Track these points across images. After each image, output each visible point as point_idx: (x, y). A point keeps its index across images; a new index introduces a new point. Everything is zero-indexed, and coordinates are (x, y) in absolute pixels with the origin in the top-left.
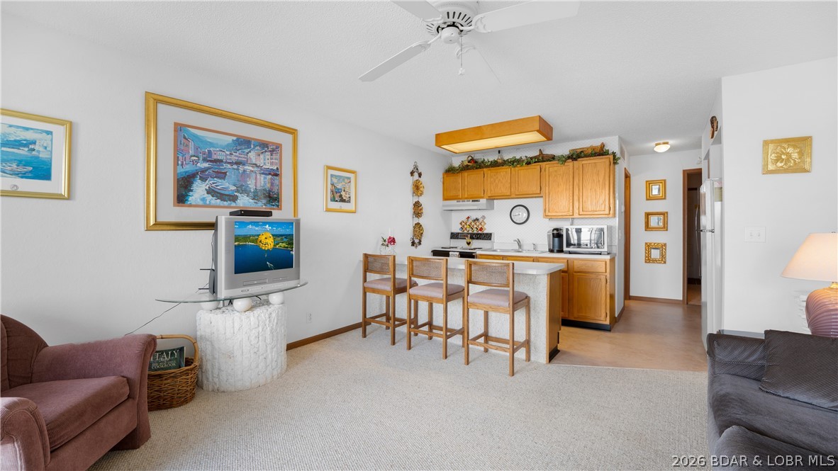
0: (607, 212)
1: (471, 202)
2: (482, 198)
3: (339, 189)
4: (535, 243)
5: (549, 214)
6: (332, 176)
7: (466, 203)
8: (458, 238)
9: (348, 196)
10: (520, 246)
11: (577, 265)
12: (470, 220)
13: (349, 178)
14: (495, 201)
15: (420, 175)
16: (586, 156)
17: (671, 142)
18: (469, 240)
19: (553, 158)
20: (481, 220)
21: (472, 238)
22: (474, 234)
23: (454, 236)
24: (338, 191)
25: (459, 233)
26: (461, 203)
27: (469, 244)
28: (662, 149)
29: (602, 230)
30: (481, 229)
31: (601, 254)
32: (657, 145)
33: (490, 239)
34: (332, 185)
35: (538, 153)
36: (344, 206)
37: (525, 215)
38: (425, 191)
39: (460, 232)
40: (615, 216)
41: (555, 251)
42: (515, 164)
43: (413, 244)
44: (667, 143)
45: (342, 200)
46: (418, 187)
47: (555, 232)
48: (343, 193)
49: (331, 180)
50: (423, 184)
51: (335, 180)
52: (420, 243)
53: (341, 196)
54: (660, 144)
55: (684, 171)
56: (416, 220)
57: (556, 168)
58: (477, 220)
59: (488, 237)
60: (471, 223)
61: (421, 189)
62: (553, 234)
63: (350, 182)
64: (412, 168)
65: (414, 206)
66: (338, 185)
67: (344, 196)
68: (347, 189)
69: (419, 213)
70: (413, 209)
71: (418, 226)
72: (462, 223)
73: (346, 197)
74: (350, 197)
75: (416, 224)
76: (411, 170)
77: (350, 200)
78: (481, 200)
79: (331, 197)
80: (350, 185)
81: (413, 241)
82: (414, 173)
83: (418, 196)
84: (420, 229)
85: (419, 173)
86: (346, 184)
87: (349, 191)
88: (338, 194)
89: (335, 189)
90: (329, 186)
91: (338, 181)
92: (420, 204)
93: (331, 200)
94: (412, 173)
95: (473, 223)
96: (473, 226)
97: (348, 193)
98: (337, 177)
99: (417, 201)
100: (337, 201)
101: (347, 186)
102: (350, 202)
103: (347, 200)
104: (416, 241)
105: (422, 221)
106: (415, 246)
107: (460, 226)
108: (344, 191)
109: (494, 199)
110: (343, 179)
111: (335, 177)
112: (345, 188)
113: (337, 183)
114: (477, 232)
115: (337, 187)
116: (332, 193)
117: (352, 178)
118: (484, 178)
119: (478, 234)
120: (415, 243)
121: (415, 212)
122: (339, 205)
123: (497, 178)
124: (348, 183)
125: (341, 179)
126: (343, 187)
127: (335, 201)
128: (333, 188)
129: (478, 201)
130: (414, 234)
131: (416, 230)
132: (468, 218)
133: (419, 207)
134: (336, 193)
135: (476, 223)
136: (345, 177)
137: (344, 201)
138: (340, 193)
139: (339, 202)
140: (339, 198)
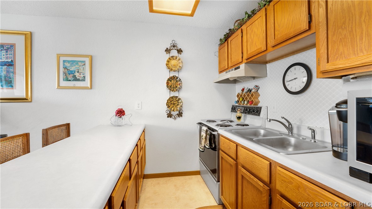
1: (234, 71)
3: (72, 71)
6: (64, 61)
7: (231, 72)
8: (236, 112)
9: (82, 76)
12: (245, 91)
13: (84, 62)
14: (268, 65)
15: (180, 51)
18: (239, 114)
20: (253, 91)
21: (245, 112)
22: (246, 107)
23: (234, 109)
24: (72, 73)
25: (237, 106)
27: (239, 118)
30: (253, 102)
33: (259, 115)
34: (65, 68)
36: (78, 84)
38: (185, 67)
39: (237, 104)
43: (170, 116)
45: (76, 79)
46: (175, 63)
47: (344, 108)
48: (77, 74)
49: (64, 65)
50: (182, 60)
51: (67, 65)
52: (180, 115)
53: (74, 76)
56: (173, 94)
58: (250, 91)
60: (244, 95)
62: (339, 113)
63: (85, 64)
64: (168, 47)
65: (170, 80)
66: (71, 68)
67: (78, 76)
68: (82, 70)
69: (176, 87)
70: (168, 83)
71: (174, 99)
72: (238, 96)
73: (81, 77)
74: (84, 77)
75: (172, 97)
76: (167, 48)
77: (85, 79)
78: (240, 66)
79: (63, 78)
80: (85, 67)
81: (168, 113)
82: (170, 50)
83: (174, 71)
84: (179, 102)
85: (178, 50)
86: (80, 66)
87: (83, 72)
88: (72, 75)
89: (68, 71)
90: (62, 70)
91: (71, 65)
92: (177, 78)
93: (64, 80)
94: (168, 51)
95: (246, 95)
96: (246, 98)
97: (82, 73)
98: (68, 62)
99: (173, 76)
100: (70, 80)
101: (81, 68)
102: (85, 81)
103: (81, 79)
104: (175, 113)
105: (182, 95)
106: (174, 117)
107: (237, 99)
108: (78, 72)
109: (266, 63)
110: (77, 62)
111: (67, 62)
112: (79, 70)
113: (70, 66)
114: (249, 105)
115: (71, 69)
116: (64, 74)
117: (87, 61)
118: (242, 37)
119: (249, 107)
120: (172, 115)
121: (171, 87)
122: (72, 84)
123: (252, 31)
124: (82, 65)
125: (74, 63)
126: (77, 69)
127: (68, 81)
128: (66, 70)
129: (238, 68)
130: (169, 107)
131: (172, 102)
132: (243, 90)
133: (177, 81)
134: (69, 74)
135: (248, 95)
136: (79, 61)
137: (78, 80)
138: (74, 74)
139: (72, 81)
140: (72, 78)
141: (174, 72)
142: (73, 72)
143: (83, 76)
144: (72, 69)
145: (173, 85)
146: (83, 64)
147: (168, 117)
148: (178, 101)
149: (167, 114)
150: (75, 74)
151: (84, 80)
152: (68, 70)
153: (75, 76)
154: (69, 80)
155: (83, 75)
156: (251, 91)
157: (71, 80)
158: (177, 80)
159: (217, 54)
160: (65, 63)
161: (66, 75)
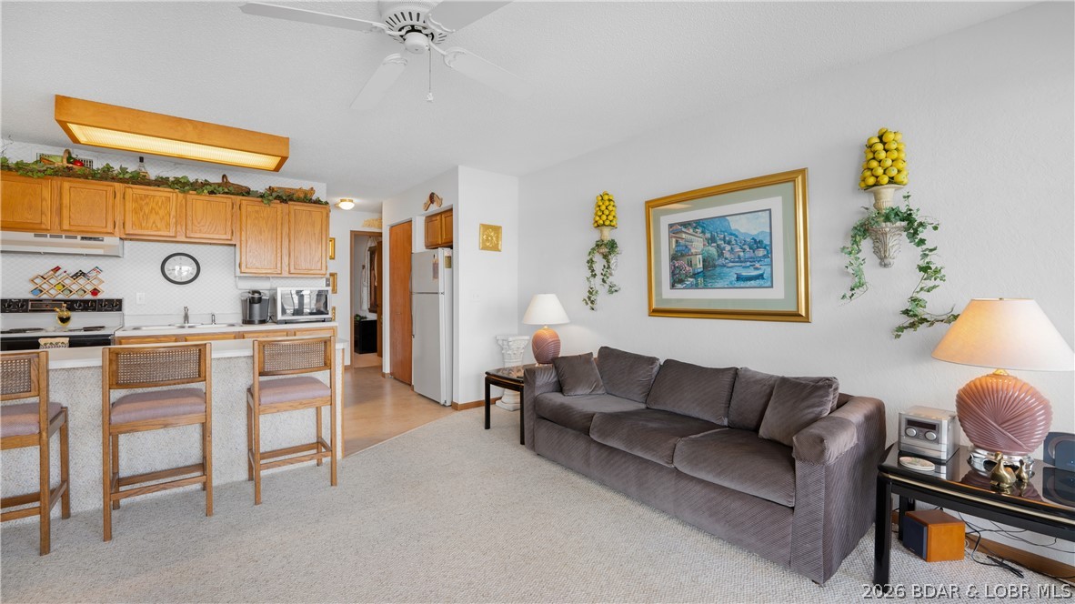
1: (76, 241)
2: (111, 234)
4: (215, 312)
5: (247, 270)
7: (64, 240)
8: (26, 311)
10: (186, 318)
16: (299, 200)
17: (356, 200)
19: (246, 192)
20: (91, 276)
21: (71, 308)
22: (74, 301)
23: (13, 307)
25: (26, 300)
26: (50, 240)
28: (347, 206)
30: (95, 292)
32: (342, 201)
33: (118, 310)
35: (220, 181)
41: (257, 322)
44: (352, 201)
47: (250, 296)
54: (345, 200)
55: (351, 231)
58: (82, 274)
62: (247, 298)
78: (106, 238)
118: (115, 198)
119: (81, 301)
123: (147, 203)
129: (98, 239)
132: (56, 270)
156: (85, 274)
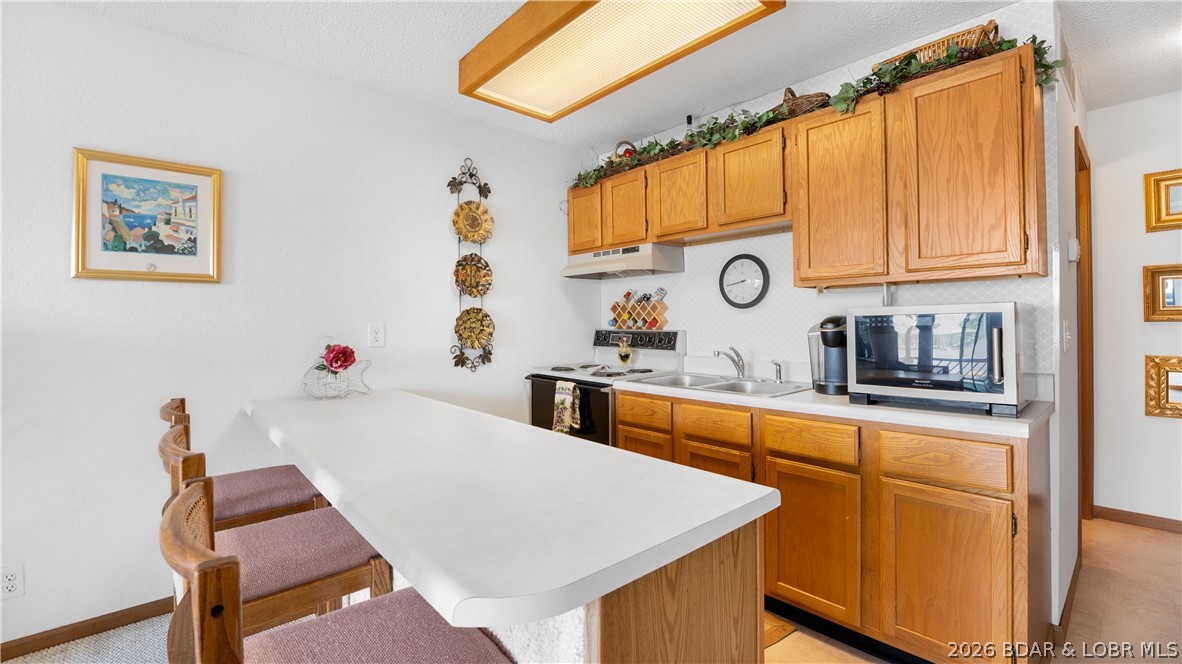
0: (1014, 253)
2: (644, 240)
3: (144, 217)
5: (811, 274)
7: (611, 257)
8: (608, 345)
9: (184, 236)
10: (739, 367)
11: (891, 451)
12: (632, 302)
13: (194, 188)
14: (687, 250)
15: (484, 191)
18: (624, 349)
19: (821, 102)
20: (654, 299)
21: (635, 343)
22: (639, 334)
23: (602, 339)
25: (610, 332)
26: (602, 258)
27: (625, 358)
29: (995, 321)
30: (655, 322)
31: (989, 413)
33: (673, 348)
34: (113, 204)
35: (780, 99)
36: (166, 263)
37: (759, 283)
38: (497, 230)
39: (612, 328)
40: (1045, 273)
41: (828, 389)
42: (716, 137)
43: (461, 361)
45: (156, 246)
46: (474, 219)
47: (830, 329)
48: (163, 232)
49: (106, 190)
50: (491, 213)
51: (121, 192)
52: (486, 357)
53: (151, 236)
56: (470, 302)
57: (828, 130)
58: (646, 298)
59: (667, 341)
60: (634, 308)
61: (486, 226)
62: (824, 335)
63: (194, 198)
64: (456, 173)
65: (461, 265)
66: (138, 207)
67: (169, 237)
68: (182, 216)
69: (478, 284)
70: (457, 273)
71: (473, 315)
72: (614, 309)
73: (178, 240)
74: (194, 241)
75: (468, 312)
76: (454, 178)
77: (195, 247)
78: (641, 246)
79: (104, 239)
80: (196, 206)
81: (458, 353)
82: (461, 183)
83: (474, 242)
84: (484, 323)
85: (479, 187)
86: (178, 202)
87: (188, 223)
88: (139, 232)
89: (125, 217)
90: (97, 210)
91: (139, 195)
92: (479, 262)
93: (106, 247)
94: (455, 185)
95: (639, 308)
96: (639, 314)
97: (183, 228)
98: (128, 182)
99: (471, 255)
100: (133, 249)
101: (180, 210)
102: (195, 254)
103: (178, 246)
104: (472, 354)
105: (489, 304)
106: (470, 365)
107: (612, 316)
108: (168, 222)
109: (684, 244)
110: (164, 189)
111: (120, 182)
112: (173, 216)
113: (133, 200)
114: (644, 329)
115: (136, 211)
116: (108, 227)
117: (205, 187)
118: (646, 187)
119: (646, 334)
120: (468, 359)
121: (464, 282)
122: (142, 261)
123: (674, 183)
124: (184, 201)
125: (152, 190)
126: (162, 210)
127: (125, 250)
128: (117, 212)
129: (635, 250)
130: (460, 337)
131: (468, 325)
132: (628, 295)
133: (478, 269)
134: (131, 227)
135: (644, 308)
136: (170, 185)
137: (170, 250)
138: (150, 229)
139: (143, 251)
140: (143, 242)
141: (472, 244)
142: (149, 221)
143: (190, 239)
144: (145, 208)
145: (468, 279)
146: (188, 195)
147: (456, 364)
148: (482, 321)
149: (455, 358)
150: (154, 228)
151: (191, 248)
152: (124, 213)
153: (156, 235)
154: (128, 247)
155: (189, 236)
156: (648, 299)
157: (139, 249)
158: (480, 265)
159: (565, 206)
160: (112, 187)
161: (114, 229)
